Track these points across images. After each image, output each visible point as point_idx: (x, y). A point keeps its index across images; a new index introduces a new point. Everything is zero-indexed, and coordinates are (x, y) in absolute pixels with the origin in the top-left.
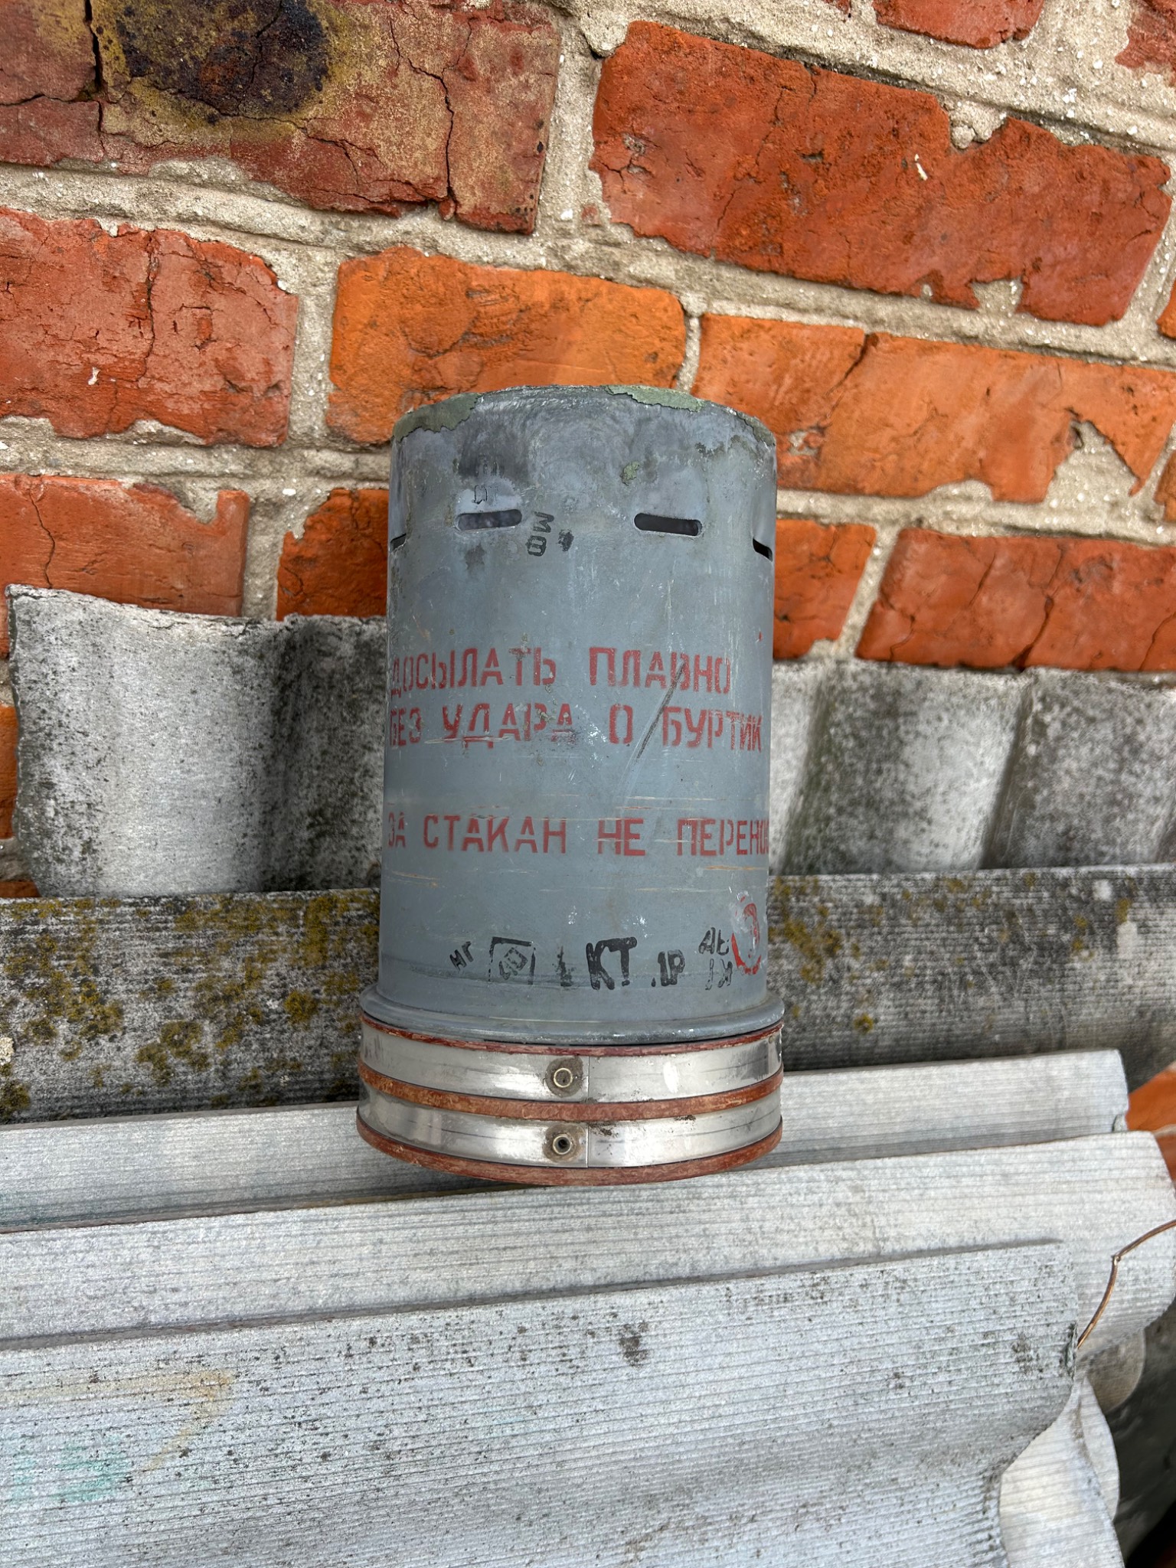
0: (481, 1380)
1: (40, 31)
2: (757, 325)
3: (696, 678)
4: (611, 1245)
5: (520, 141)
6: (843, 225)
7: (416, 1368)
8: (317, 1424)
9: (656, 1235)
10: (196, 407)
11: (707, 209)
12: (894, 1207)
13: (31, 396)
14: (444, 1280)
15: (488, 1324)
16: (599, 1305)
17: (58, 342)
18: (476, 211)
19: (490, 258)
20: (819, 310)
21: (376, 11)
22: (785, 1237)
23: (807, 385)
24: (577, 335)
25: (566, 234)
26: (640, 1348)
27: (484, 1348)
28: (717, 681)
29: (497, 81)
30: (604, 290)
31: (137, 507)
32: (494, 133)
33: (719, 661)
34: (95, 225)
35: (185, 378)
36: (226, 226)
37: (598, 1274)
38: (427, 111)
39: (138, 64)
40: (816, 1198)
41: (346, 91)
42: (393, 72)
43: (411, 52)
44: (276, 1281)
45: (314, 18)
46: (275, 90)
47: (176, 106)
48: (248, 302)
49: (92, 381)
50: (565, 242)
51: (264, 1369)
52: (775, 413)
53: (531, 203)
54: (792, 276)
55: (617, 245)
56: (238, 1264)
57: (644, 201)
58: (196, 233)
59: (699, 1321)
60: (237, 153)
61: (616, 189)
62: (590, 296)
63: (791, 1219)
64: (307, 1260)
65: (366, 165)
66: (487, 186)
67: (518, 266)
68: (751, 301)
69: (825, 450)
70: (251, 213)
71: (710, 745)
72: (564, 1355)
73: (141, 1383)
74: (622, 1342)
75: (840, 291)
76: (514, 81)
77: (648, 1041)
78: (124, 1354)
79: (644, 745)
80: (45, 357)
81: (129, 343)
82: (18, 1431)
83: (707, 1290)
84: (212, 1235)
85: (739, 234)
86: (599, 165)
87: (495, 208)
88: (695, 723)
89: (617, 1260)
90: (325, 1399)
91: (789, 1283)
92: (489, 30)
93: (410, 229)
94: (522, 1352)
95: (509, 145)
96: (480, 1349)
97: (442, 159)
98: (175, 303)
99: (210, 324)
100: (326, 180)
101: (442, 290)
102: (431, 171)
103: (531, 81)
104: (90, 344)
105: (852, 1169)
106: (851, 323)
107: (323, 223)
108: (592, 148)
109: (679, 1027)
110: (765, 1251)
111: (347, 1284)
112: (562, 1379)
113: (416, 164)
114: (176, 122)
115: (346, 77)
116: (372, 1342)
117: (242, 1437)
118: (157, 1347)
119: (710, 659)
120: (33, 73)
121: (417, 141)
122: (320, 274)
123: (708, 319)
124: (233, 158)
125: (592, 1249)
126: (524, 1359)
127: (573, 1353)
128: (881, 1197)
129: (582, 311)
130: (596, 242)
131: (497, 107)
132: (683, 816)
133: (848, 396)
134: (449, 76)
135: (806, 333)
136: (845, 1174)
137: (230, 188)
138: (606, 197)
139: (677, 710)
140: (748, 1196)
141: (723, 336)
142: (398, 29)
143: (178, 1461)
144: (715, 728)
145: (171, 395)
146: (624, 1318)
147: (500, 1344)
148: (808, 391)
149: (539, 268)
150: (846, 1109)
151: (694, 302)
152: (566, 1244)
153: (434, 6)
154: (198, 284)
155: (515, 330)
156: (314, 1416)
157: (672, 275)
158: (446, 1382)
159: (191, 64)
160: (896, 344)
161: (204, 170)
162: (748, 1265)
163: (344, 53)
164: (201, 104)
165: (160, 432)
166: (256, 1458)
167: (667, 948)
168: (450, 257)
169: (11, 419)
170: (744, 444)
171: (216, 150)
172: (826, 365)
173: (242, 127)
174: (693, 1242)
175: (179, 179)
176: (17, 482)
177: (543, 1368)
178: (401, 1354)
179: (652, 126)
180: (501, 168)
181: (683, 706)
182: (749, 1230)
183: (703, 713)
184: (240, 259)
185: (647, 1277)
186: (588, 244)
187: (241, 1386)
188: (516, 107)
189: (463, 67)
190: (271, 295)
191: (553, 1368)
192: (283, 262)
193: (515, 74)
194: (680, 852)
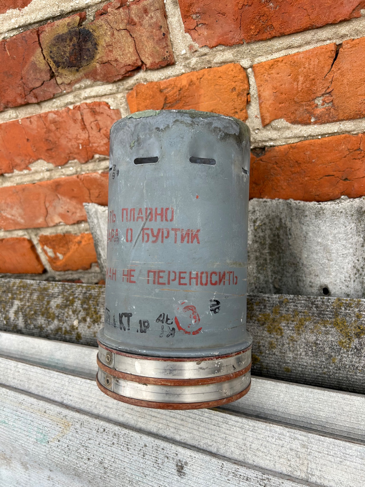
0: (130, 457)
1: (38, 66)
2: (276, 61)
3: (156, 216)
4: (188, 428)
5: (156, 36)
6: (299, 4)
7: (113, 444)
8: (87, 448)
9: (206, 431)
10: (104, 148)
11: (233, 26)
12: (322, 461)
13: (71, 155)
14: (134, 419)
15: (136, 439)
16: (172, 448)
17: (71, 140)
18: (152, 64)
19: (164, 77)
20: (308, 43)
21: (102, 20)
22: (261, 454)
23: (312, 77)
24: (202, 92)
25: (187, 59)
26: (183, 471)
27: (133, 446)
28: (166, 217)
29: (142, 21)
30: (206, 72)
31: (103, 178)
32: (148, 37)
33: (167, 209)
34: (68, 108)
35: (99, 141)
36: (94, 97)
37: (182, 438)
38: (126, 41)
39: (57, 64)
40: (281, 443)
41: (103, 46)
42: (113, 34)
43: (115, 26)
44: (92, 402)
45: (88, 30)
46: (87, 55)
47: (69, 71)
48: (105, 115)
49: (81, 148)
50: (188, 61)
51: (78, 426)
52: (301, 94)
53: (168, 54)
54: (282, 35)
55: (205, 54)
56: (85, 394)
57: (208, 35)
58: (88, 101)
59: (208, 471)
60: (87, 76)
61: (196, 35)
62: (201, 76)
63: (266, 447)
64: (100, 399)
65: (117, 65)
66: (152, 55)
67: (174, 76)
68: (271, 53)
69: (336, 102)
70: (97, 91)
71: (162, 242)
72: (157, 461)
73: (53, 417)
74: (177, 466)
75: (315, 31)
76: (147, 18)
77: (128, 351)
78: (52, 408)
79: (136, 243)
80: (69, 144)
81: (84, 135)
82: (30, 419)
83: (214, 460)
84: (82, 384)
85: (251, 29)
86: (188, 30)
87: (157, 61)
88: (155, 234)
89: (190, 435)
90: (90, 441)
91: (251, 473)
92: (134, 7)
93: (137, 78)
94: (144, 453)
95: (154, 39)
96: (132, 446)
97: (136, 53)
98: (89, 122)
99: (99, 125)
100: (109, 74)
101: (152, 93)
102: (134, 58)
103: (152, 15)
104: (77, 139)
105: (305, 436)
106: (328, 42)
107: (116, 86)
108: (183, 25)
109: (141, 349)
110: (250, 456)
111: (108, 410)
112: (155, 469)
113: (129, 58)
114: (71, 75)
115: (102, 43)
116: (104, 430)
117: (71, 443)
118: (58, 409)
119: (162, 209)
120: (41, 76)
121: (127, 51)
122: (121, 101)
123: (254, 67)
124: (87, 78)
125: (181, 427)
126: (144, 456)
127: (160, 461)
128: (316, 454)
129: (200, 83)
130: (199, 56)
131: (145, 29)
132: (149, 269)
133: (337, 75)
134: (128, 27)
135: (301, 56)
136: (300, 437)
137: (91, 86)
138: (194, 40)
139: (148, 229)
140: (248, 430)
141: (261, 71)
142: (109, 22)
143: (57, 442)
144: (165, 235)
145: (98, 147)
146: (180, 457)
147: (138, 447)
148: (314, 79)
149: (183, 74)
150: (332, 410)
151: (245, 63)
152: (173, 422)
153: (116, 9)
154: (92, 115)
155: (180, 97)
156: (86, 445)
157: (231, 56)
158: (120, 452)
159: (67, 59)
160: (354, 42)
161: (82, 84)
162: (241, 458)
163: (99, 36)
164: (73, 68)
165: (100, 157)
166: (73, 451)
167: (143, 318)
168: (152, 82)
169: (70, 162)
170: (182, 122)
171: (82, 78)
172: (318, 65)
173: (85, 69)
174: (220, 440)
175: (80, 89)
176: (78, 177)
177: (149, 462)
178: (111, 437)
179: (198, 7)
180: (154, 47)
181: (150, 228)
182: (245, 445)
183: (159, 230)
184: (99, 104)
185: (199, 446)
186: (196, 59)
187: (72, 428)
188: (151, 25)
189: (131, 22)
190: (109, 112)
191: (152, 463)
192: (110, 101)
193: (147, 16)
194: (148, 283)
